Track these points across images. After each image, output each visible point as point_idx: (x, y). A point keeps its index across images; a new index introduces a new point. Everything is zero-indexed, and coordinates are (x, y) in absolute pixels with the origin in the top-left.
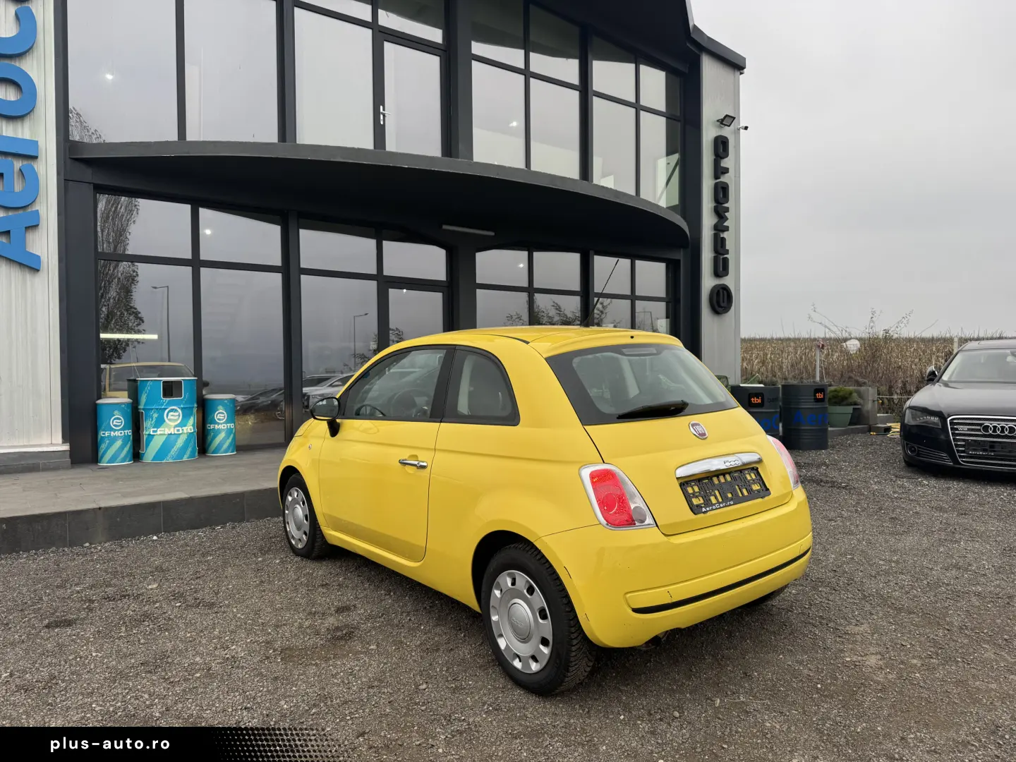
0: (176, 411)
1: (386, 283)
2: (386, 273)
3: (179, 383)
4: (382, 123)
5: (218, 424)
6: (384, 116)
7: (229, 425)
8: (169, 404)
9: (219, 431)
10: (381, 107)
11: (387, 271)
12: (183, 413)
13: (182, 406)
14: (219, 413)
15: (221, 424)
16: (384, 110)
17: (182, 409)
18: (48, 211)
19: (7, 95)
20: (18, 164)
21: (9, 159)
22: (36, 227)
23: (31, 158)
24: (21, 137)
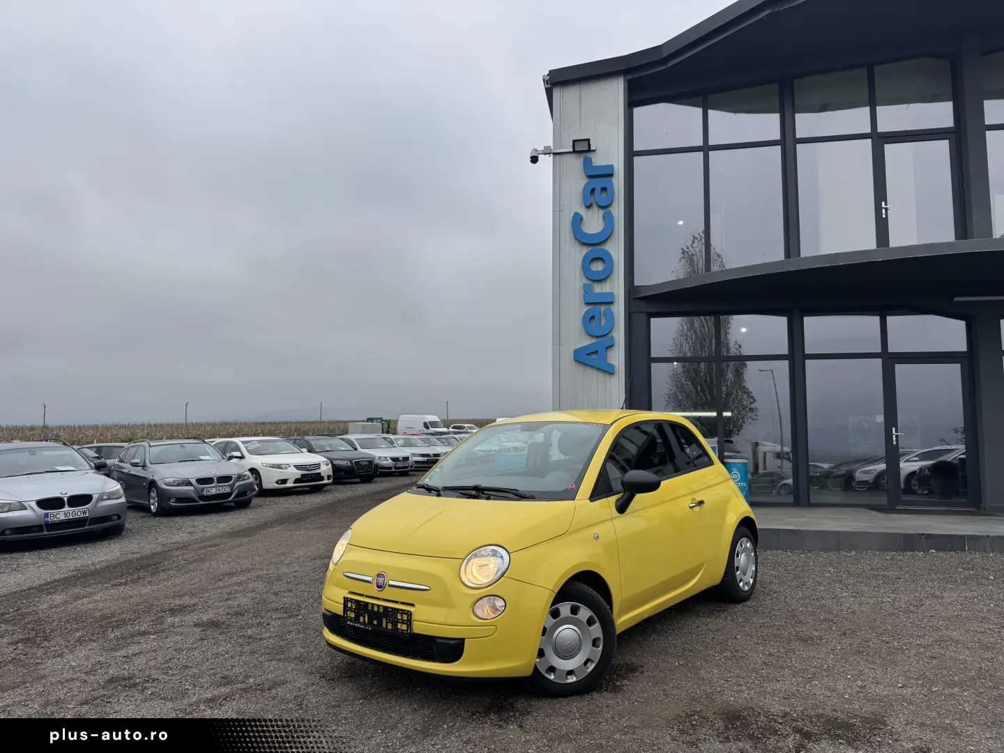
1: (890, 360)
2: (890, 350)
4: (884, 216)
6: (886, 209)
7: (742, 484)
10: (883, 203)
11: (892, 349)
14: (734, 474)
16: (886, 204)
18: (619, 335)
19: (598, 267)
20: (603, 308)
21: (598, 306)
22: (611, 346)
23: (611, 303)
24: (604, 291)
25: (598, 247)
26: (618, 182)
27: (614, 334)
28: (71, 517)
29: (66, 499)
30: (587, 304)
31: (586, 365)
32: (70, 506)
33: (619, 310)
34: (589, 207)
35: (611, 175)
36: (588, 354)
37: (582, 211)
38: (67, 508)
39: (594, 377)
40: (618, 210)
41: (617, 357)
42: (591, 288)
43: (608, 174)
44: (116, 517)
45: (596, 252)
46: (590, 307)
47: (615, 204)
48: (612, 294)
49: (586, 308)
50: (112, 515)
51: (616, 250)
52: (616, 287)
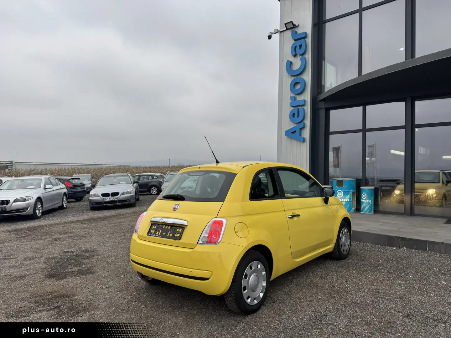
0: (341, 192)
3: (342, 181)
5: (363, 199)
7: (367, 200)
8: (339, 189)
9: (364, 202)
12: (343, 193)
13: (343, 190)
14: (363, 195)
15: (364, 199)
17: (343, 191)
18: (308, 122)
19: (298, 87)
20: (300, 108)
21: (298, 108)
22: (303, 128)
23: (304, 105)
24: (301, 99)
25: (299, 77)
26: (309, 40)
27: (305, 122)
28: (112, 200)
29: (110, 194)
30: (293, 107)
31: (291, 138)
32: (112, 196)
33: (308, 109)
34: (295, 56)
35: (305, 37)
36: (292, 133)
37: (292, 59)
38: (110, 197)
39: (295, 144)
40: (309, 56)
41: (306, 134)
42: (295, 98)
43: (304, 37)
44: (128, 201)
45: (297, 79)
46: (294, 108)
47: (307, 53)
48: (305, 101)
49: (292, 108)
50: (127, 200)
51: (307, 77)
52: (307, 97)
